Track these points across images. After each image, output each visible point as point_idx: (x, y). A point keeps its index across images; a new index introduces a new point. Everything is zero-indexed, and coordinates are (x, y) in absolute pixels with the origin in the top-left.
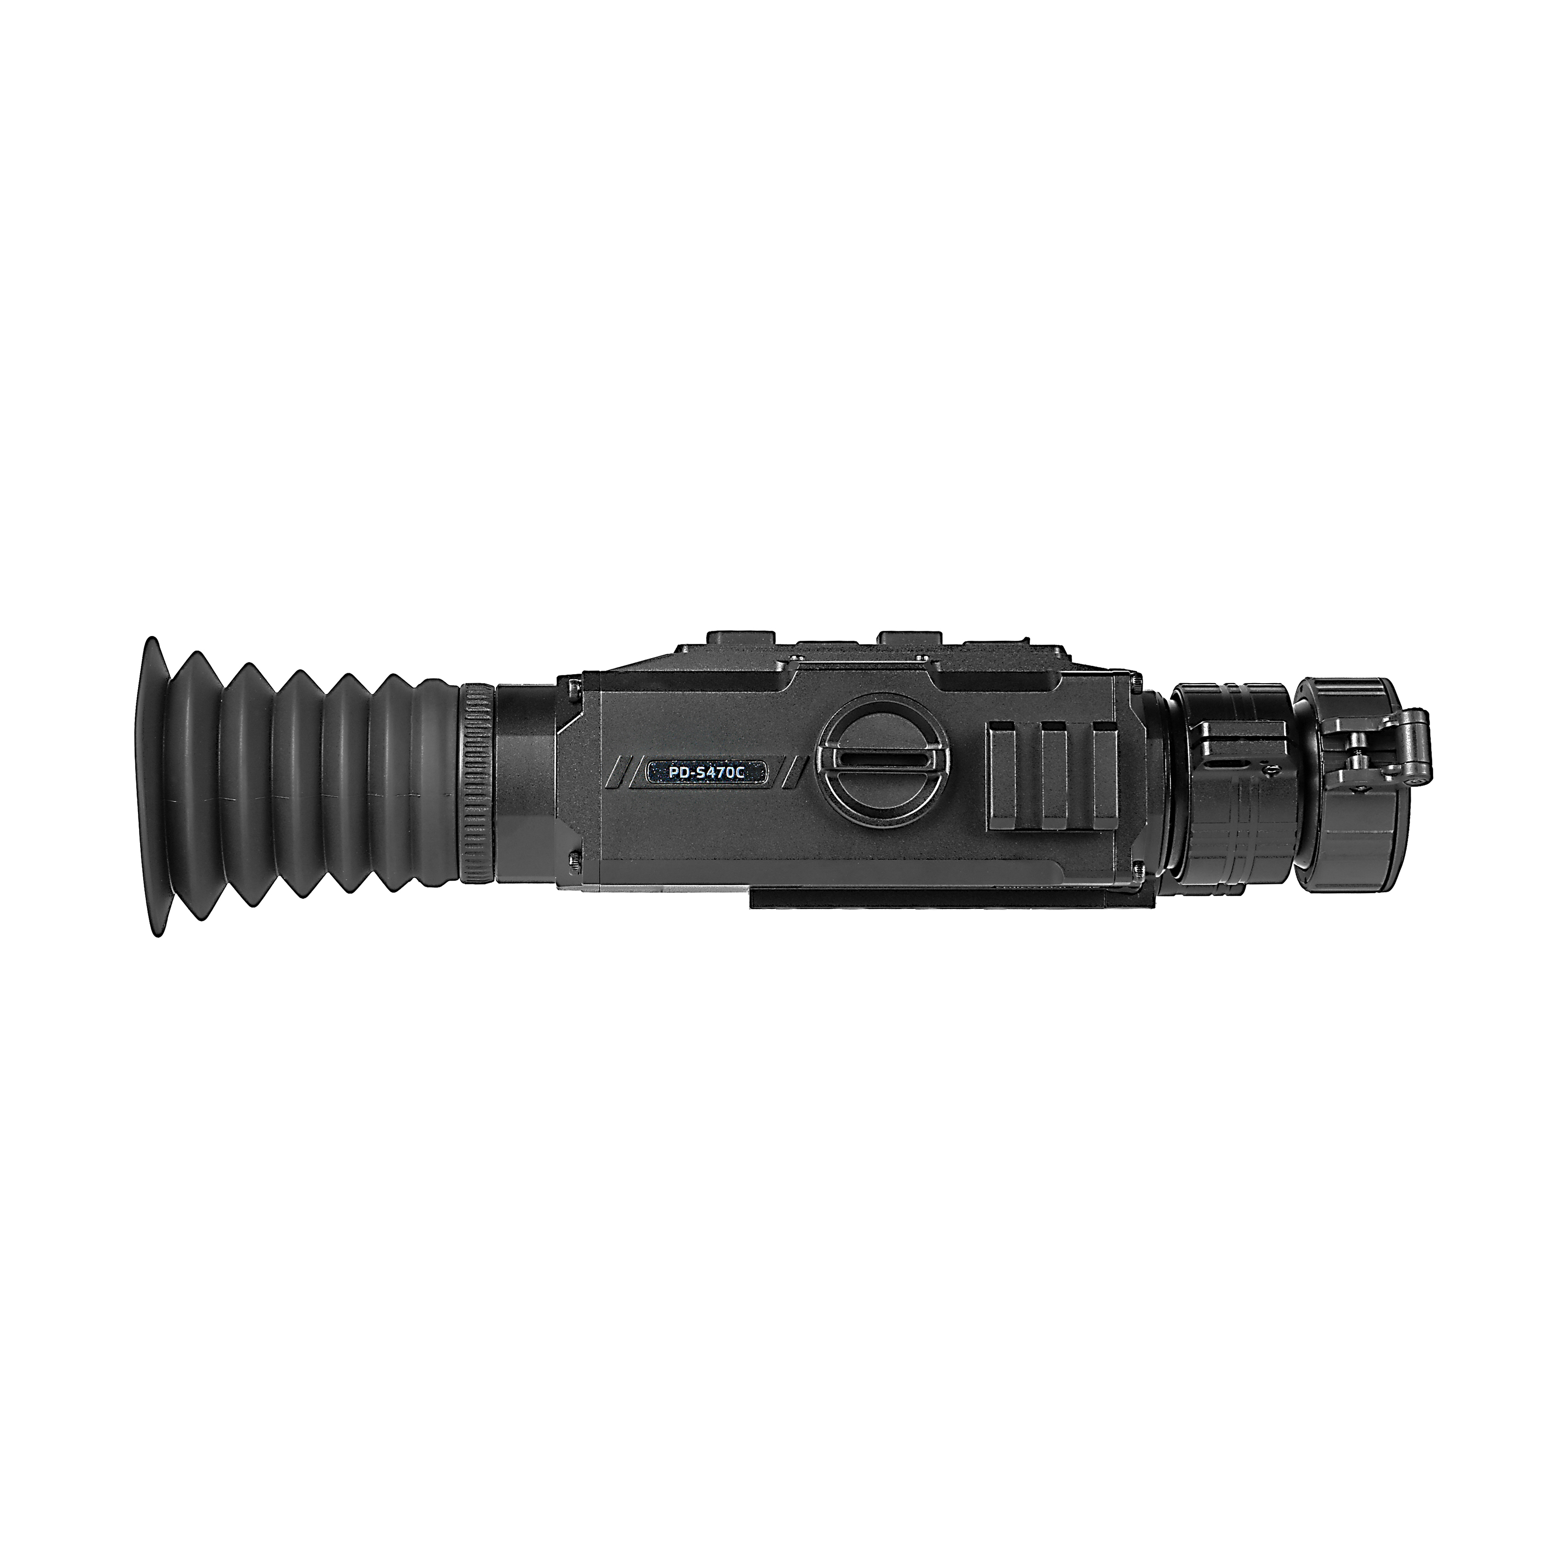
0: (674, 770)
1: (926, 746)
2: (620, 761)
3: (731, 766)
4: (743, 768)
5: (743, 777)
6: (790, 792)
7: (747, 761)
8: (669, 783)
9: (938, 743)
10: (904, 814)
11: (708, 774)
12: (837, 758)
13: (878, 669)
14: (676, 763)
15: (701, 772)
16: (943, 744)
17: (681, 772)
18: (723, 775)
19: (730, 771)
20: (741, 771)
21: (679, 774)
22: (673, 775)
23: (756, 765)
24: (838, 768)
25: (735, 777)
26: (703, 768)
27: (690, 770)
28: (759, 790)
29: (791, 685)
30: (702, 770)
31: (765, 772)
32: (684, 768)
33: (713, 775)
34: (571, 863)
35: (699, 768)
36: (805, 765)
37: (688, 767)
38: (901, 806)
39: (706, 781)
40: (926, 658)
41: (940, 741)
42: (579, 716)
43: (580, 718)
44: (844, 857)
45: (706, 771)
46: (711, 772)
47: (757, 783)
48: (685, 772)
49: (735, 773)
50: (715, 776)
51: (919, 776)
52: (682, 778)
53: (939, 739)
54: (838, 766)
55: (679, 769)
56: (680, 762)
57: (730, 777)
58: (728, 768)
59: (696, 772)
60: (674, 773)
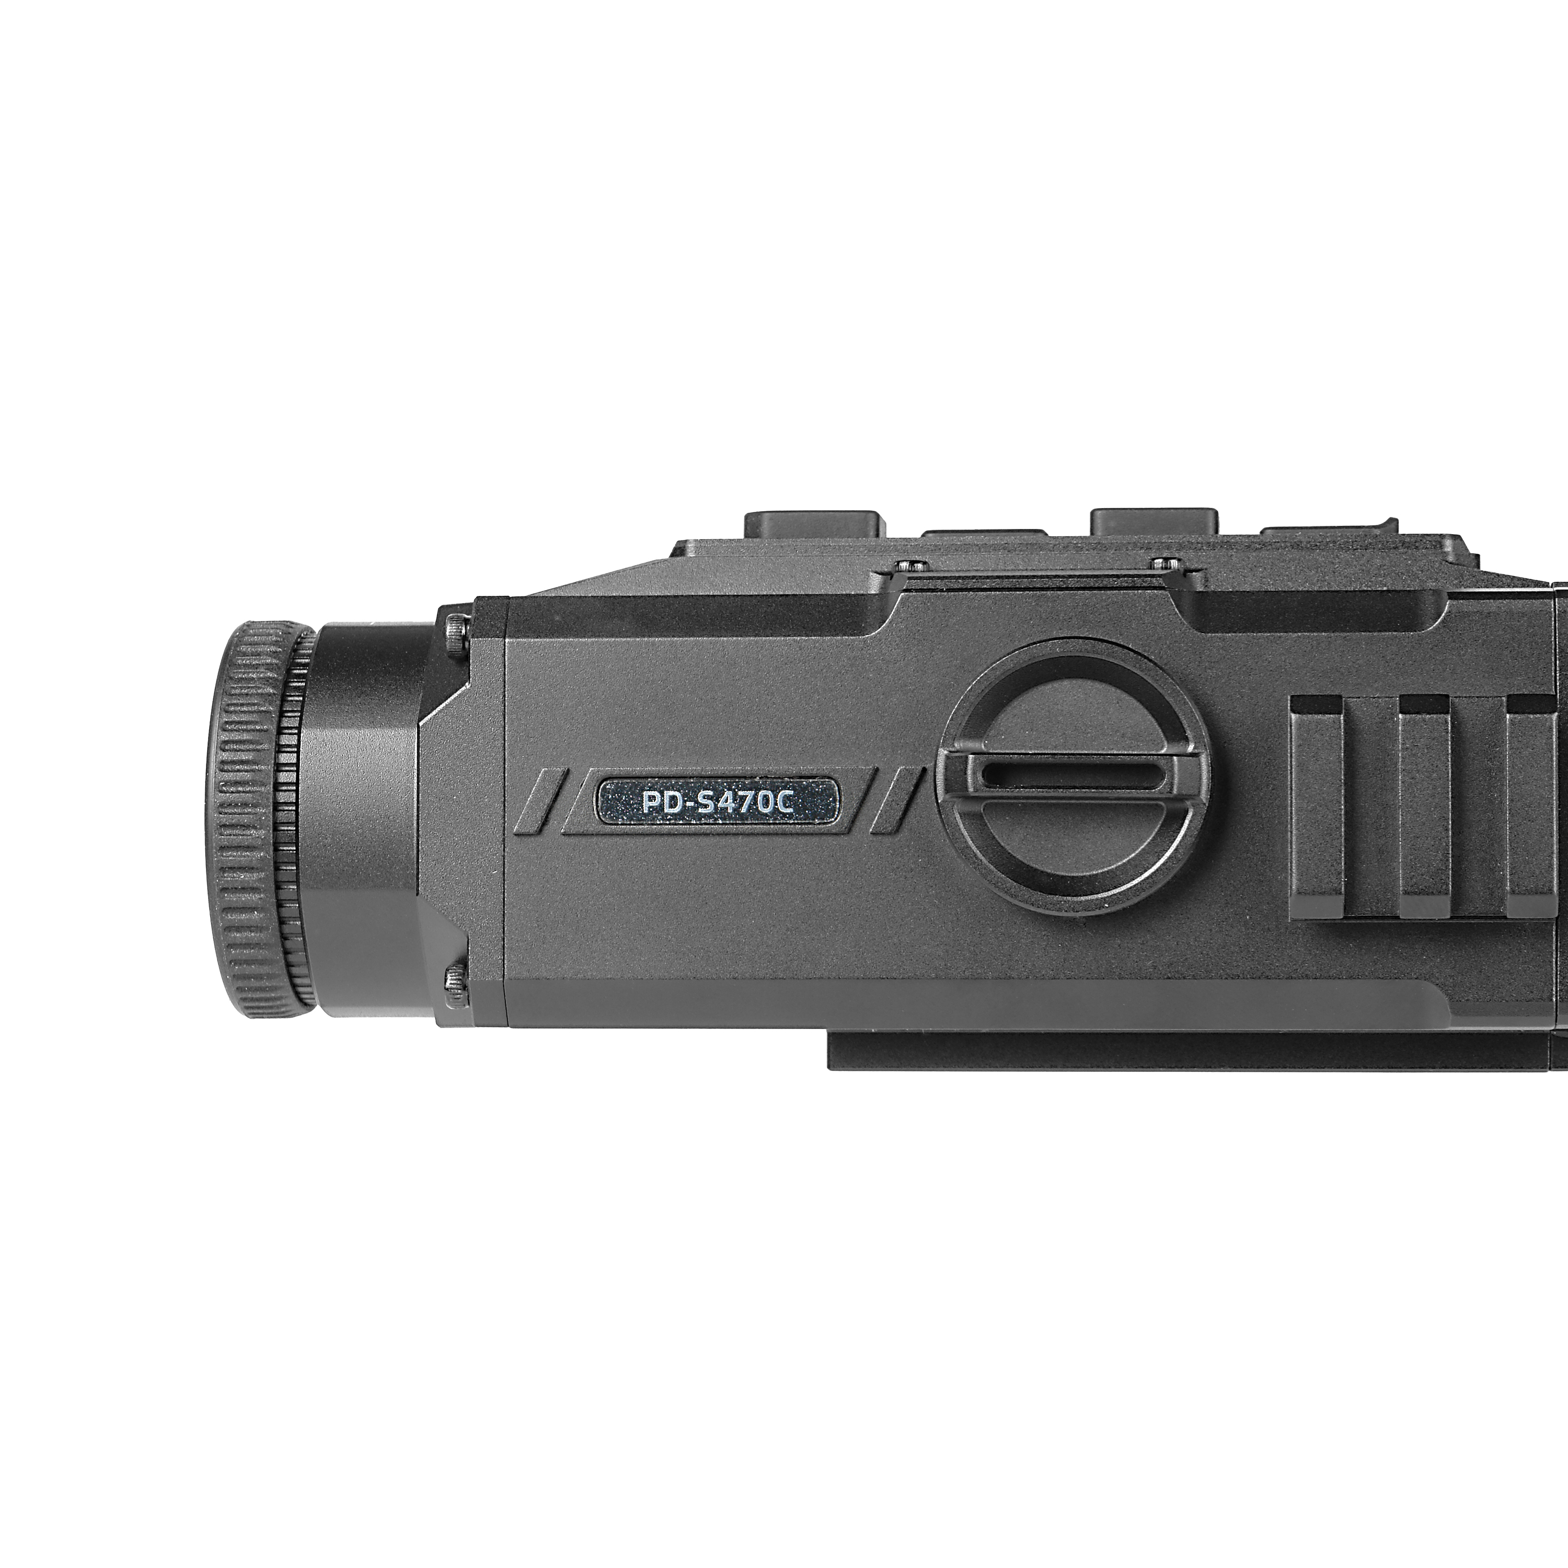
0: (652, 798)
1: (1162, 748)
2: (543, 780)
3: (766, 790)
4: (791, 792)
5: (790, 810)
6: (887, 840)
7: (801, 777)
8: (642, 824)
9: (1187, 740)
10: (1116, 888)
11: (720, 805)
12: (974, 773)
13: (1067, 589)
14: (657, 783)
15: (706, 801)
16: (1195, 743)
17: (666, 801)
18: (750, 807)
19: (766, 798)
20: (787, 798)
21: (662, 806)
22: (650, 807)
23: (818, 786)
24: (977, 794)
25: (776, 810)
26: (710, 793)
27: (683, 796)
28: (824, 838)
29: (890, 622)
30: (710, 798)
31: (835, 801)
32: (672, 793)
33: (731, 806)
34: (448, 985)
35: (703, 793)
36: (917, 786)
37: (679, 791)
38: (1111, 871)
39: (716, 819)
40: (1174, 563)
41: (1190, 737)
42: (463, 688)
43: (463, 692)
44: (996, 975)
45: (716, 798)
46: (726, 801)
47: (819, 824)
48: (673, 801)
49: (776, 804)
50: (734, 810)
51: (1147, 809)
52: (667, 814)
53: (1189, 733)
54: (976, 790)
55: (662, 796)
56: (663, 781)
57: (766, 811)
58: (762, 793)
59: (697, 802)
60: (651, 804)
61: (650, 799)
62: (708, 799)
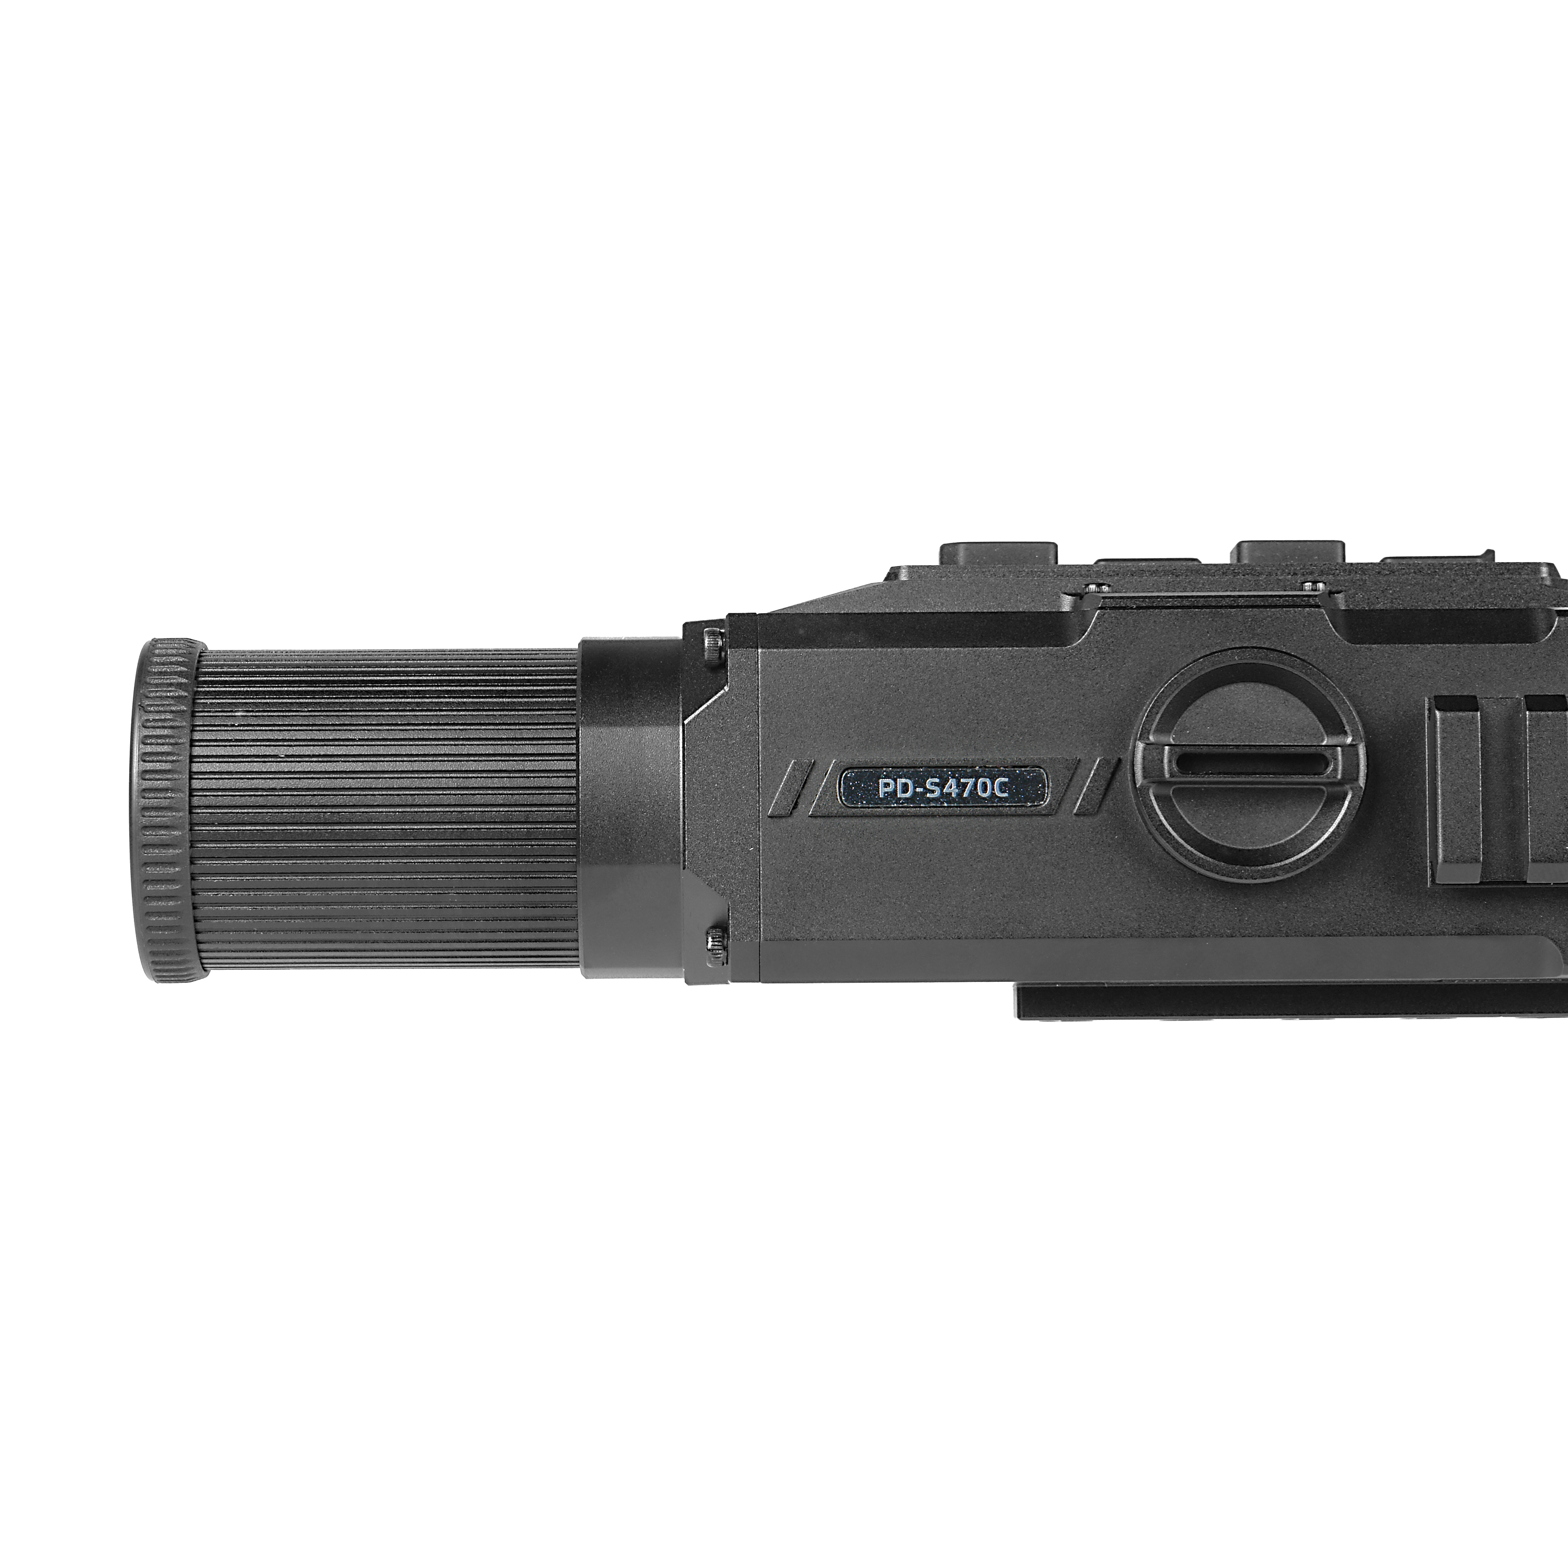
0: (887, 785)
1: (1323, 741)
2: (794, 769)
3: (986, 777)
4: (1007, 780)
5: (1005, 795)
6: (1087, 821)
7: (1014, 767)
8: (879, 807)
9: (1345, 733)
10: (1287, 858)
11: (945, 791)
12: (1170, 761)
13: (1238, 607)
14: (891, 771)
15: (933, 788)
16: (1353, 736)
17: (899, 788)
18: (971, 792)
19: (985, 785)
20: (1002, 784)
21: (895, 791)
22: (885, 793)
23: (1029, 774)
24: (1173, 779)
25: (993, 794)
26: (937, 780)
27: (914, 783)
28: (1034, 818)
29: (1088, 635)
30: (936, 784)
31: (1044, 787)
32: (904, 780)
33: (954, 791)
34: (709, 946)
35: (930, 780)
36: (1113, 774)
37: (910, 778)
38: (1282, 844)
39: (942, 803)
40: (1321, 586)
41: (1348, 731)
42: (722, 692)
43: (723, 695)
44: (1183, 933)
45: (942, 785)
46: (951, 787)
47: (1030, 806)
48: (905, 786)
49: (993, 789)
50: (958, 795)
51: (1308, 794)
52: (900, 799)
53: (1347, 728)
54: (1172, 775)
55: (896, 783)
56: (896, 771)
57: (984, 795)
58: (981, 780)
59: (925, 788)
60: (886, 790)
61: (885, 786)
62: (935, 786)
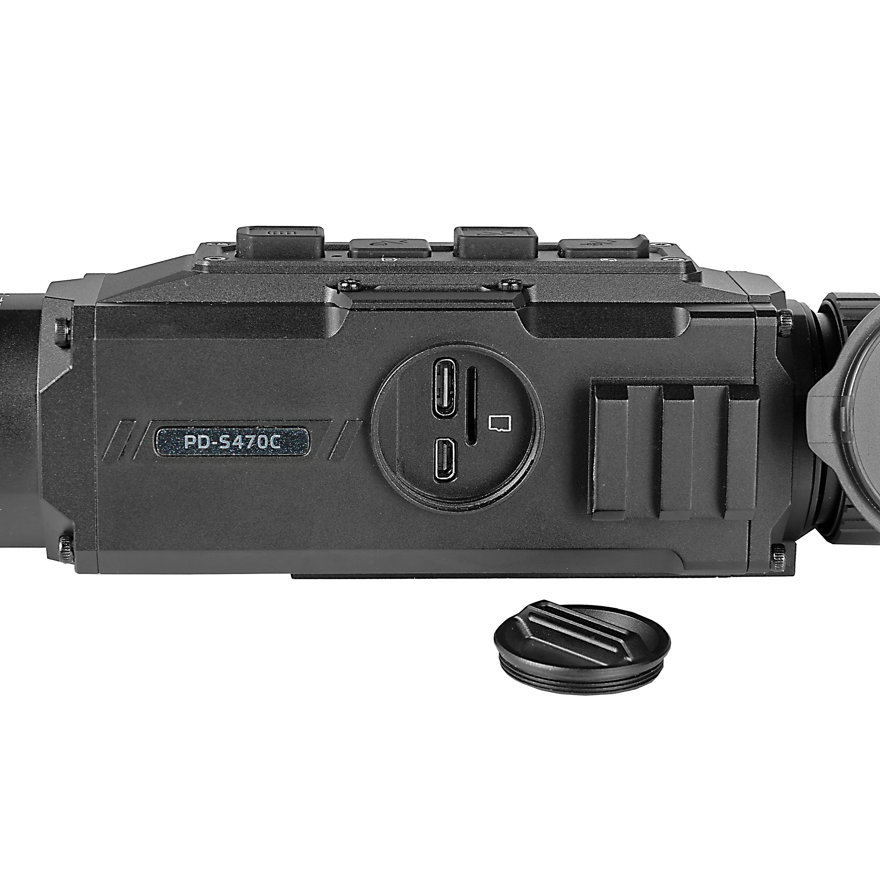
0: (190, 440)
2: (121, 428)
3: (263, 434)
4: (279, 436)
5: (279, 447)
6: (338, 465)
7: (284, 426)
8: (184, 456)
11: (234, 444)
14: (193, 430)
15: (224, 442)
17: (200, 442)
18: (253, 445)
19: (263, 440)
20: (276, 439)
21: (197, 444)
22: (189, 445)
23: (296, 432)
25: (269, 447)
26: (228, 436)
27: (210, 438)
28: (300, 464)
29: (341, 330)
30: (228, 439)
31: (307, 440)
32: (203, 436)
33: (240, 445)
34: (61, 550)
35: (223, 436)
37: (207, 435)
39: (232, 452)
42: (68, 370)
43: (68, 372)
45: (231, 440)
46: (238, 441)
47: (297, 455)
48: (204, 442)
49: (269, 443)
50: (243, 447)
52: (200, 449)
55: (197, 439)
56: (198, 430)
57: (263, 447)
58: (260, 437)
59: (219, 442)
60: (190, 443)
61: (189, 440)
62: (226, 440)
